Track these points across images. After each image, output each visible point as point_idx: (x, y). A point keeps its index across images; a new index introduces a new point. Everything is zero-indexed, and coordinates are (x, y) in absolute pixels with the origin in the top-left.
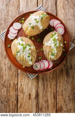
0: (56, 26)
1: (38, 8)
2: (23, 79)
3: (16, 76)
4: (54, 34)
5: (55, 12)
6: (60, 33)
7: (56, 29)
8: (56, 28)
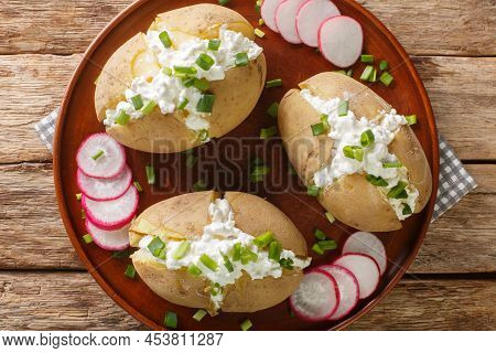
0: (341, 268)
1: (456, 162)
2: (37, 83)
3: (56, 41)
4: (287, 254)
5: (438, 267)
6: (304, 294)
7: (326, 269)
8: (333, 271)
